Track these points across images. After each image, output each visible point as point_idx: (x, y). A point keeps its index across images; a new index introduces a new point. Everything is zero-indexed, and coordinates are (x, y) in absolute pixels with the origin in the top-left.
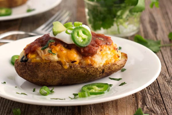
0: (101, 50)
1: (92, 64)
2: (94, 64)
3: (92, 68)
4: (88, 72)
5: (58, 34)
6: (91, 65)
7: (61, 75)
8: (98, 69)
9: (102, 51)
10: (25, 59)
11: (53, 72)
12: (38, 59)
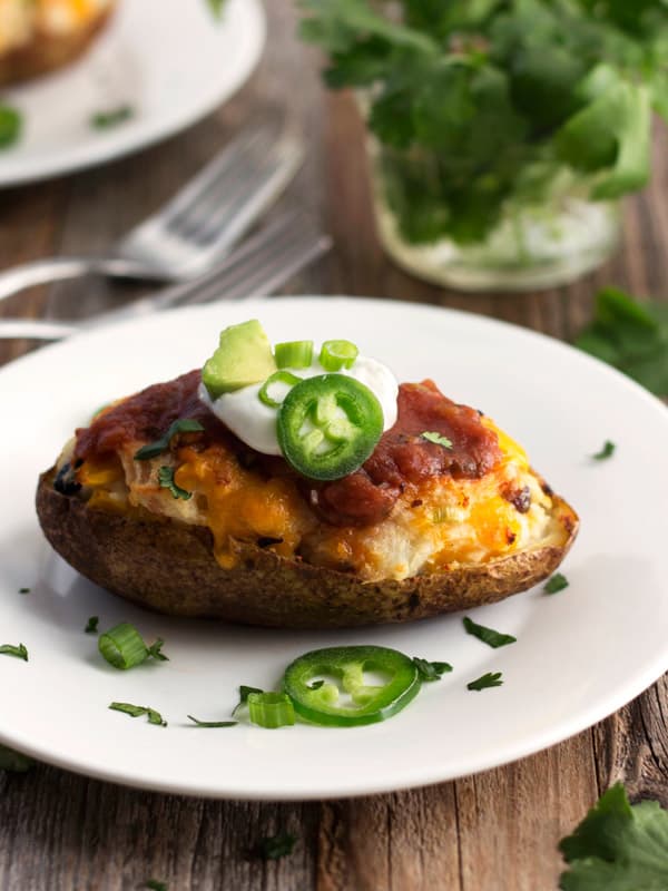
0: (417, 503)
1: (356, 563)
2: (362, 564)
3: (352, 581)
4: (330, 598)
5: (228, 397)
6: (349, 569)
7: (208, 590)
8: (383, 590)
9: (420, 508)
10: (68, 480)
11: (170, 569)
12: (114, 496)
